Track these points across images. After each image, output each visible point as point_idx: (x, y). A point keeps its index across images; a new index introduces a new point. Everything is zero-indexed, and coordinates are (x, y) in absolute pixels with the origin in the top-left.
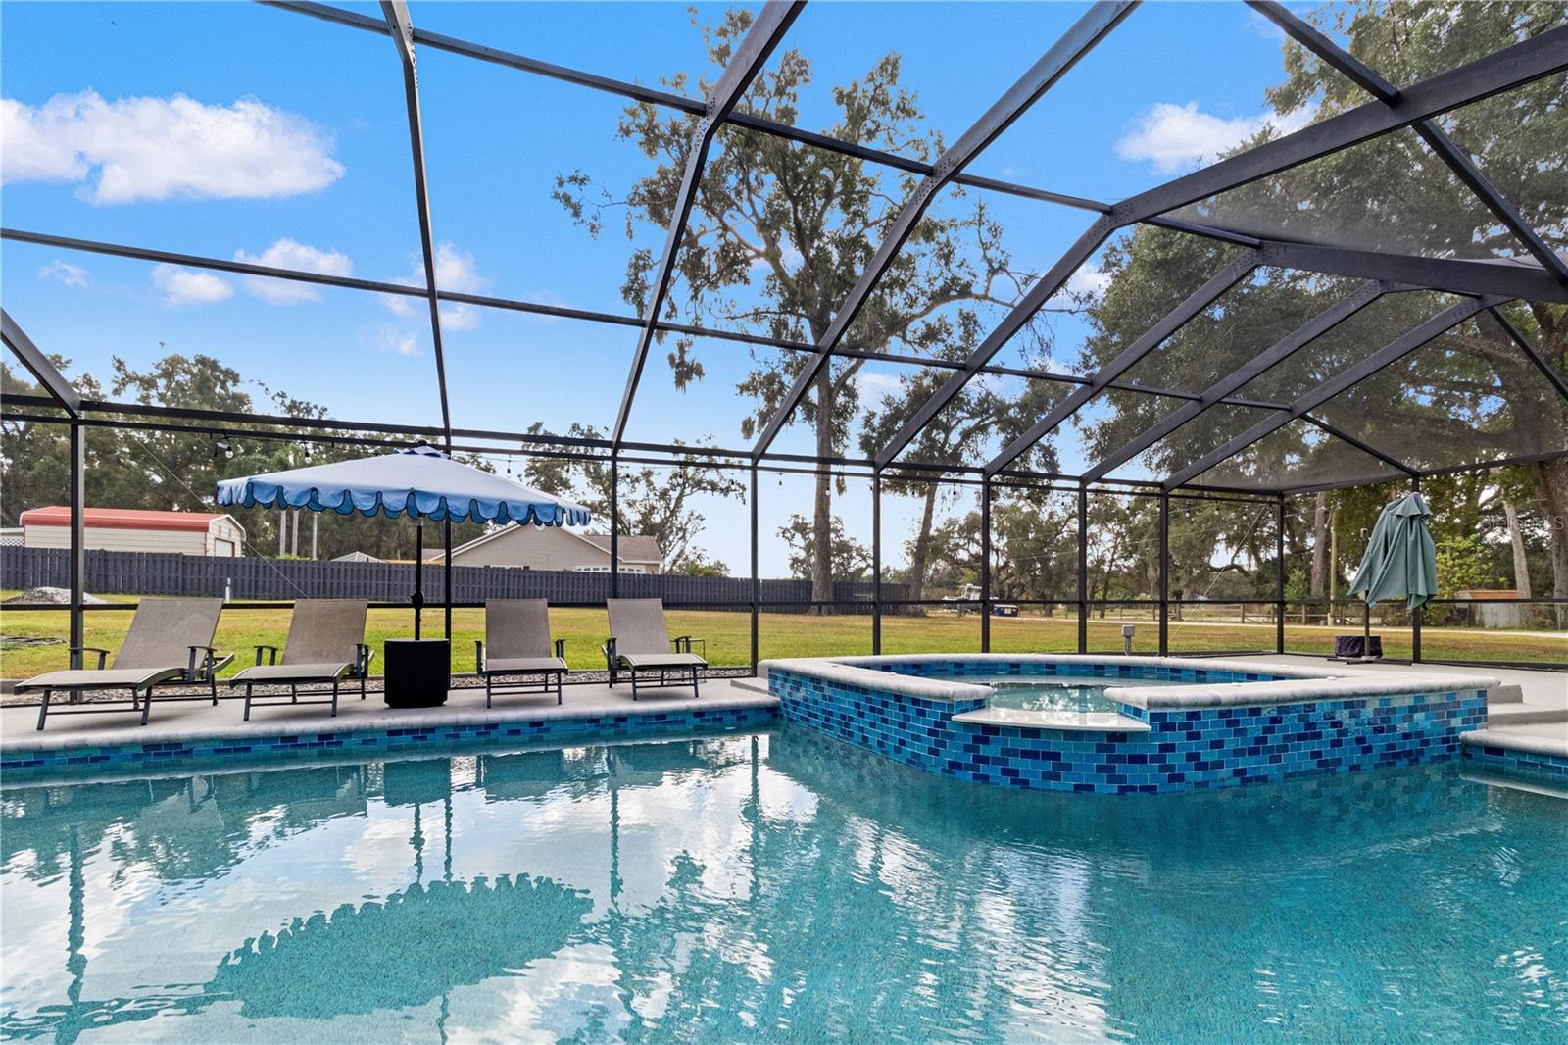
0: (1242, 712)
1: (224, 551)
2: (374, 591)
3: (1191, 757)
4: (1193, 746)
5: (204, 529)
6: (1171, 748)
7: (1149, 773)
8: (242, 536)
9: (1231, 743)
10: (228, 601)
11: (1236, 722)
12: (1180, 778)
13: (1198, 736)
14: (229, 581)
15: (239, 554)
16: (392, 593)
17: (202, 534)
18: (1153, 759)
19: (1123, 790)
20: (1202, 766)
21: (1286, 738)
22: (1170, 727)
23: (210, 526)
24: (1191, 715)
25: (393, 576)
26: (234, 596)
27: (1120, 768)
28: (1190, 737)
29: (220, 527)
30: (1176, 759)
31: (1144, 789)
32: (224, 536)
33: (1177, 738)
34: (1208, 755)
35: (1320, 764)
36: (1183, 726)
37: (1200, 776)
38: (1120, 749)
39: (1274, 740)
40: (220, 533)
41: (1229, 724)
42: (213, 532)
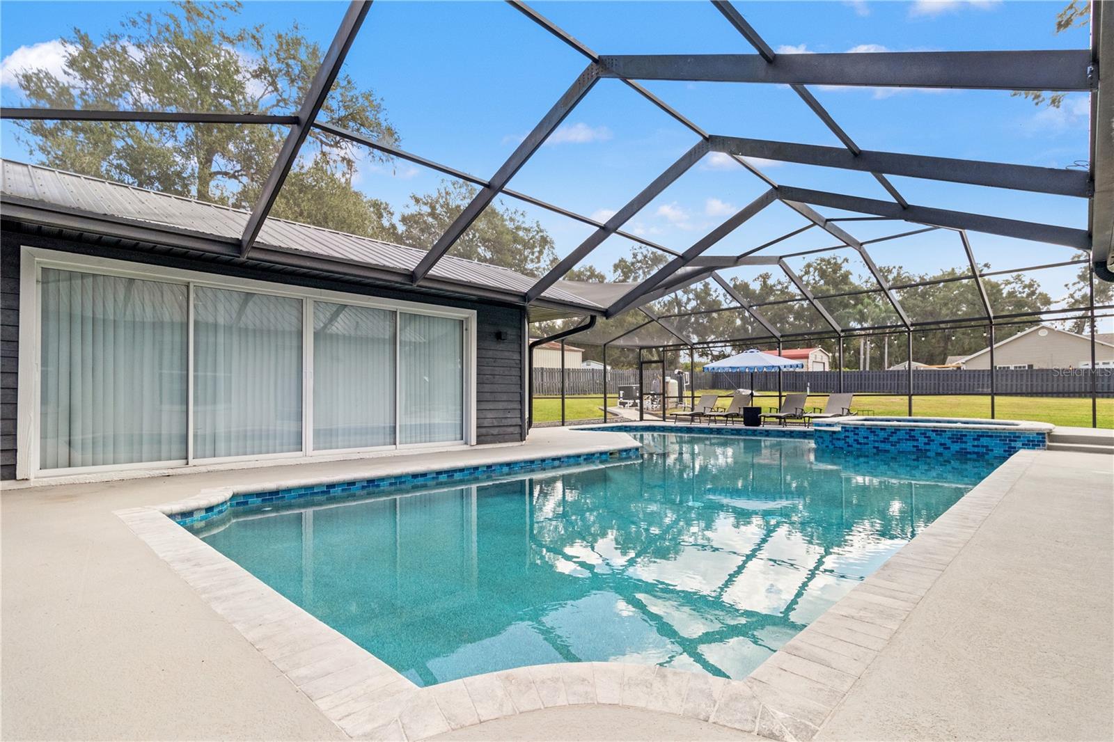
0: (877, 429)
1: (819, 368)
2: (889, 387)
3: (855, 440)
4: (856, 437)
5: (807, 357)
6: (848, 437)
7: (841, 443)
8: (829, 359)
9: (872, 438)
10: (808, 394)
11: (874, 432)
12: (851, 446)
13: (858, 434)
14: (809, 384)
15: (827, 369)
16: (900, 388)
17: (806, 360)
18: (843, 439)
19: (835, 447)
20: (859, 443)
21: (899, 439)
22: (848, 431)
23: (810, 355)
24: (855, 428)
25: (900, 378)
26: (811, 391)
27: (834, 442)
28: (855, 434)
29: (816, 355)
30: (850, 441)
31: (840, 448)
32: (818, 360)
33: (851, 434)
34: (862, 440)
35: (917, 450)
36: (852, 431)
37: (859, 446)
38: (835, 436)
39: (894, 439)
40: (816, 358)
41: (871, 432)
42: (812, 358)
